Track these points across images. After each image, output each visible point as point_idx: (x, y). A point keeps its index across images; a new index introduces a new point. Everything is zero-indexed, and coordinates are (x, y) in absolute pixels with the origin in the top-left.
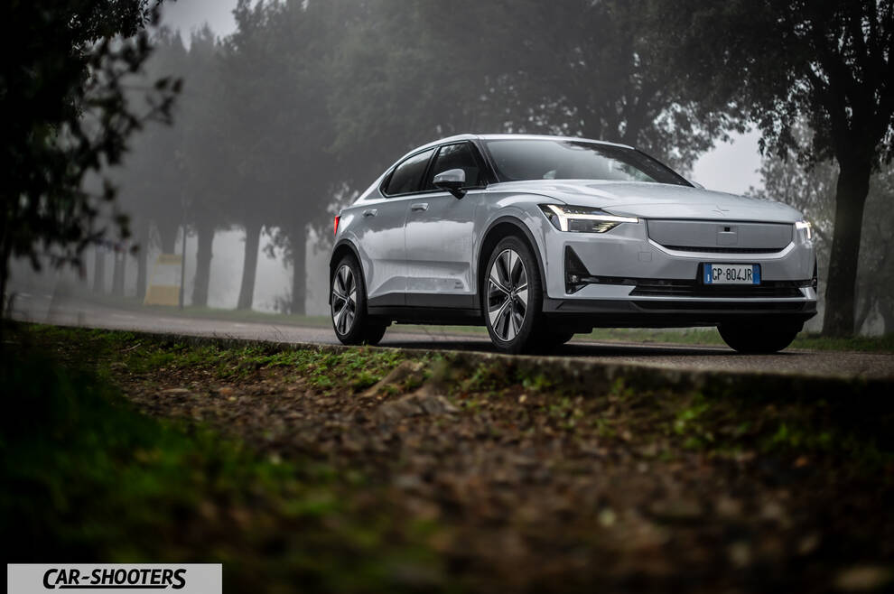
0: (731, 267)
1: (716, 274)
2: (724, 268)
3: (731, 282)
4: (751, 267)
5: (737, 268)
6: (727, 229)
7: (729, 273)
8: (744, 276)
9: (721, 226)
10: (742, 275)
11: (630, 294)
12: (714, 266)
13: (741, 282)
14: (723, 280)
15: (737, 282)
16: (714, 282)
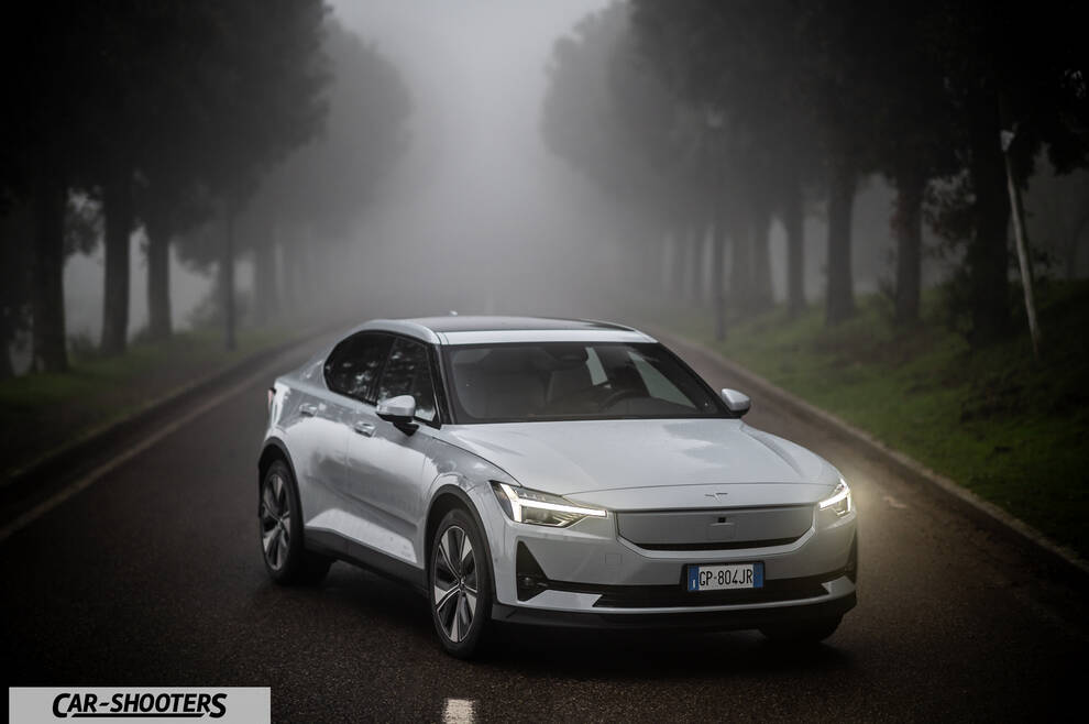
0: (724, 568)
1: (704, 578)
2: (715, 570)
3: (725, 587)
4: (751, 567)
5: (733, 569)
6: (722, 520)
7: (721, 576)
8: (741, 577)
9: (714, 517)
10: (739, 577)
11: (594, 606)
12: (701, 569)
13: (738, 586)
14: (713, 585)
15: (732, 586)
16: (701, 588)
